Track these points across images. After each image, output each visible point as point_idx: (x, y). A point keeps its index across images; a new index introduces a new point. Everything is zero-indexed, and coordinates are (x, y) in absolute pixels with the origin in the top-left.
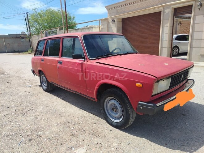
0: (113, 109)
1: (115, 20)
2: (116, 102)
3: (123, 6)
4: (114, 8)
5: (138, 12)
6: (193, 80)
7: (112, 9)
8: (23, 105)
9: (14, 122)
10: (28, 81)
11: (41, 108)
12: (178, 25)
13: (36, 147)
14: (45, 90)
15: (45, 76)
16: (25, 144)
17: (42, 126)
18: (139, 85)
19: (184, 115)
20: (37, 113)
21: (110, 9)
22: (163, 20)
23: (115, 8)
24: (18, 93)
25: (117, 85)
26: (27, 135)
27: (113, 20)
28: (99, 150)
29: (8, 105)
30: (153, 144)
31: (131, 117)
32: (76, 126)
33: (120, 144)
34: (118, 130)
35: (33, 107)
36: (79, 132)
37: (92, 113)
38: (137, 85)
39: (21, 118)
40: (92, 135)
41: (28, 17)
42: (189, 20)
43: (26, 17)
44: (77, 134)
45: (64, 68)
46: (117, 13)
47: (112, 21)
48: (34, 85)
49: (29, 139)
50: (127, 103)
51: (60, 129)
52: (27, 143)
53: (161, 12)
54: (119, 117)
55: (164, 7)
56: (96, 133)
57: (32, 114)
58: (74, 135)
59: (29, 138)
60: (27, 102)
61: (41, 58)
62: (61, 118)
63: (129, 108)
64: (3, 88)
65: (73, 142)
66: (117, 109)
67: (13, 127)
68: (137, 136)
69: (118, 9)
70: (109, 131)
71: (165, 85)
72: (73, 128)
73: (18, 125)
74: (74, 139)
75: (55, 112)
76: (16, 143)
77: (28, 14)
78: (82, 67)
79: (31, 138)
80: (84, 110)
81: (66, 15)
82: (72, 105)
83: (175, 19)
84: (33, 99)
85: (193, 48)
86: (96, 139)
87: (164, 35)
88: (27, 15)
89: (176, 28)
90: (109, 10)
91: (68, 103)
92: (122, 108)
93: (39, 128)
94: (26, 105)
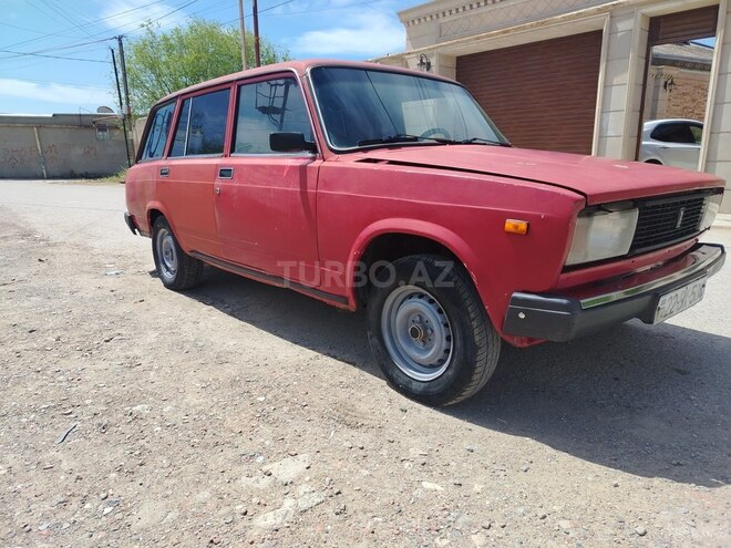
0: (415, 333)
1: (433, 62)
2: (427, 304)
3: (461, 10)
4: (428, 19)
5: (516, 30)
6: (722, 247)
7: (422, 20)
8: (86, 326)
9: (49, 372)
10: (113, 260)
11: (152, 337)
12: (662, 88)
13: (120, 450)
14: (169, 286)
15: (172, 234)
16: (82, 439)
17: (150, 387)
18: (517, 227)
19: (683, 373)
20: (136, 351)
21: (416, 22)
22: (607, 61)
23: (434, 17)
24: (72, 293)
25: (433, 233)
26: (94, 412)
27: (424, 61)
28: (358, 467)
29: (34, 324)
30: (564, 457)
31: (481, 356)
32: (276, 391)
33: (434, 454)
34: (431, 410)
35: (124, 333)
36: (285, 409)
37: (335, 357)
38: (507, 225)
39: (75, 363)
40: (332, 421)
41: (122, 52)
42: (704, 73)
43: (117, 52)
44: (275, 415)
45: (241, 190)
46: (441, 36)
47: (422, 63)
48: (132, 270)
49: (100, 425)
50: (468, 303)
51: (215, 400)
52: (91, 436)
53: (602, 31)
54: (434, 361)
55: (615, 13)
56: (347, 415)
57: (117, 351)
58: (264, 417)
59: (97, 421)
60: (101, 317)
61: (159, 166)
62: (220, 367)
63: (475, 324)
64: (22, 275)
65: (262, 440)
66: (429, 332)
67: (44, 388)
68: (503, 431)
69: (442, 20)
70: (397, 411)
71: (616, 235)
72: (262, 399)
73: (64, 384)
74: (265, 429)
75: (201, 349)
76: (49, 436)
77: (123, 40)
78: (303, 183)
79: (105, 422)
80: (305, 346)
81: (257, 46)
82: (265, 332)
83: (652, 70)
84: (122, 309)
85: (718, 164)
86: (347, 433)
87: (611, 116)
88: (121, 44)
89: (655, 100)
90: (411, 24)
91: (249, 325)
92: (446, 325)
93: (138, 394)
94: (96, 327)
